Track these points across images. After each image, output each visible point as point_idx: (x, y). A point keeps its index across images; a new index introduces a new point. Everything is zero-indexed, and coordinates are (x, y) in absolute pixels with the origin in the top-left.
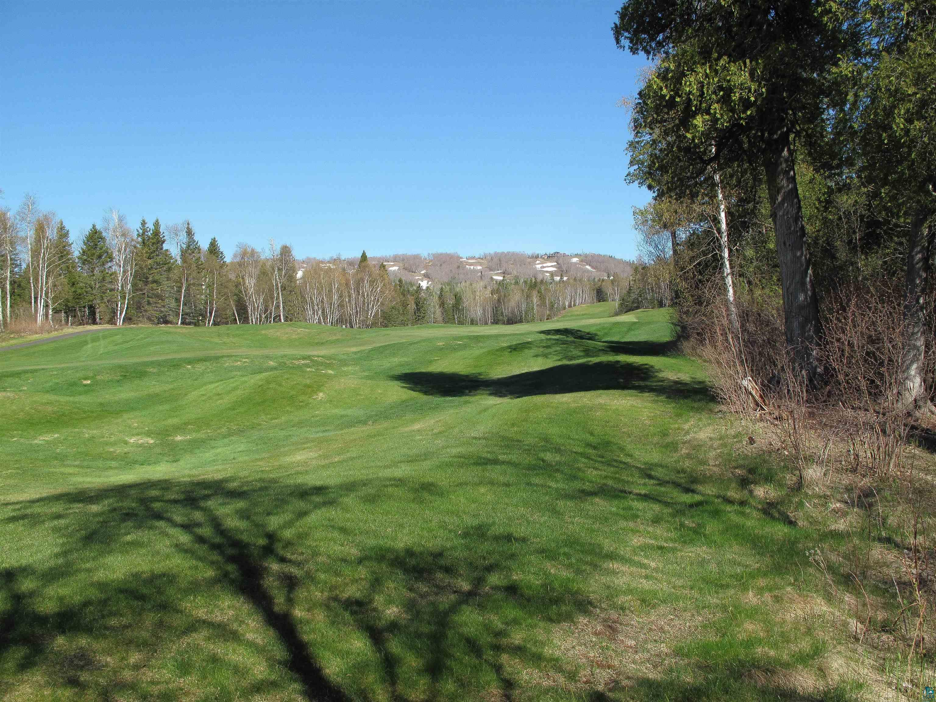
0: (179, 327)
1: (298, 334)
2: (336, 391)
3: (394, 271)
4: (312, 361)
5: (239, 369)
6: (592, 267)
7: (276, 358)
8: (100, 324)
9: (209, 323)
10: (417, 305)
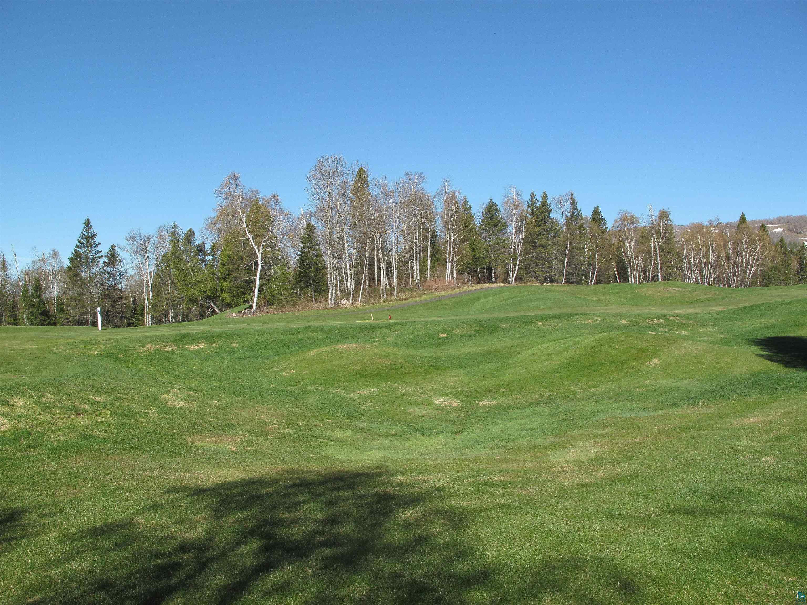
0: (561, 286)
1: (670, 293)
2: (673, 357)
3: (778, 232)
4: (667, 320)
5: (588, 326)
7: (629, 317)
8: (495, 283)
9: (591, 282)
10: (800, 264)
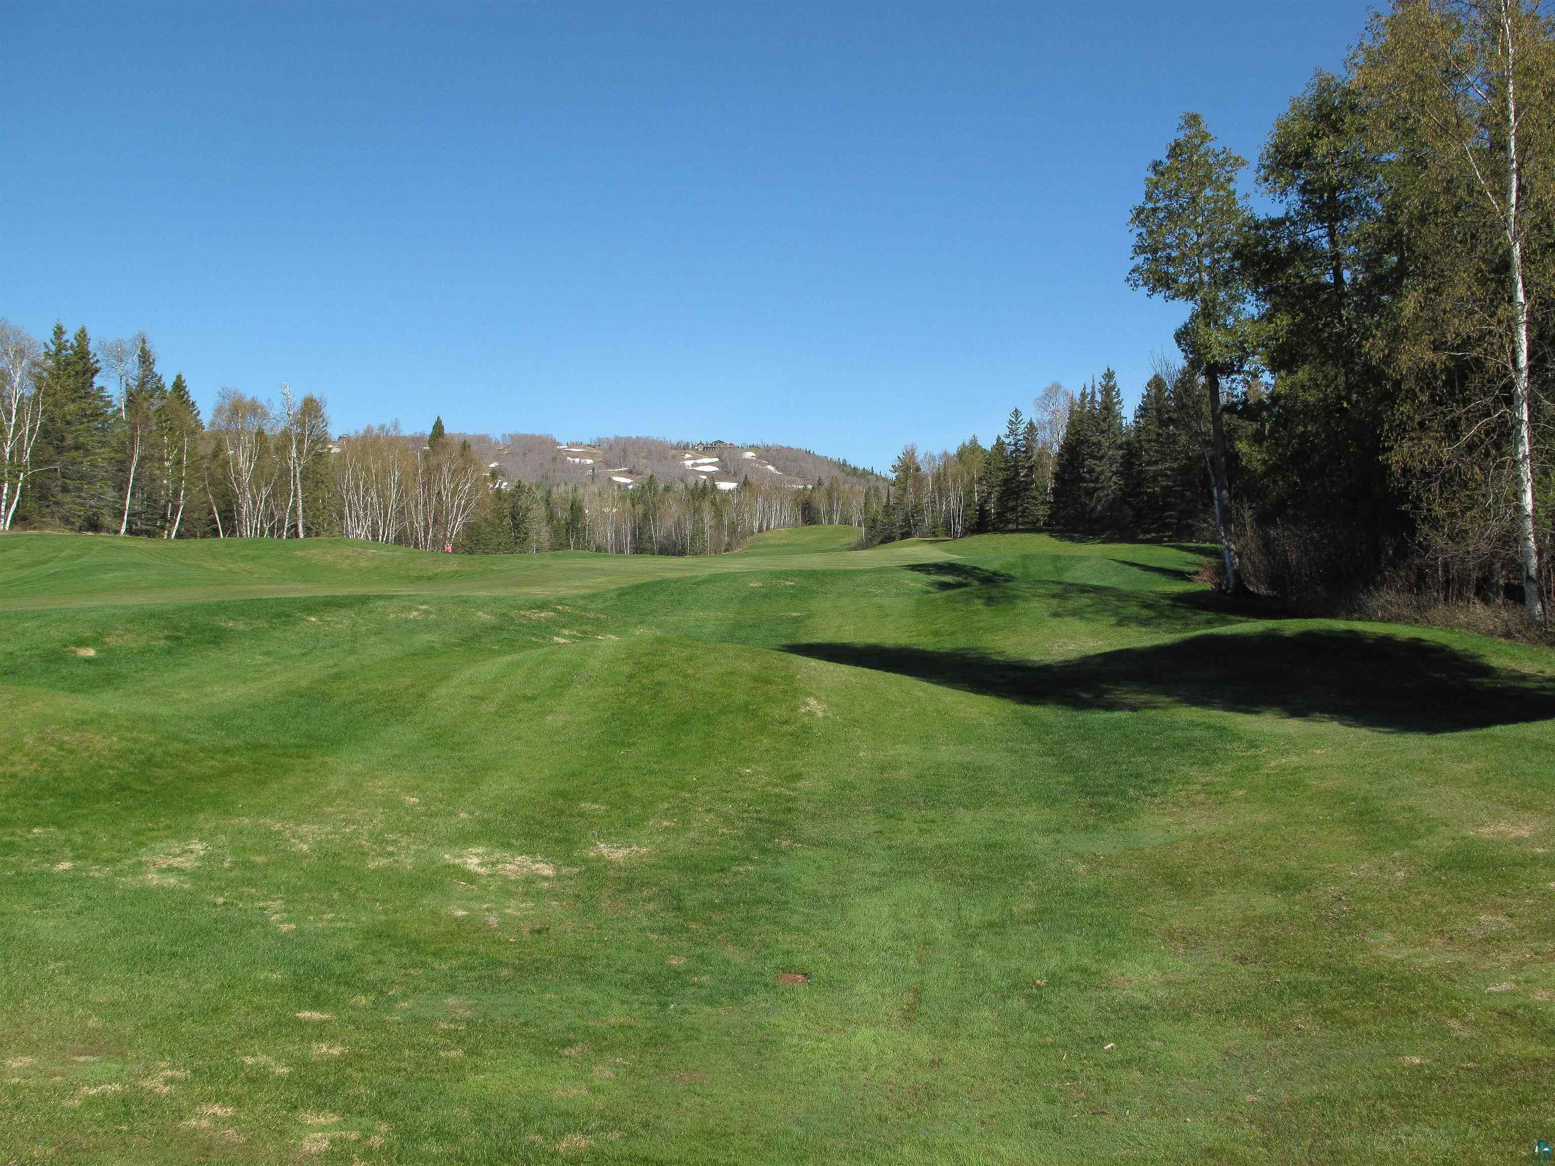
0: (121, 539)
1: (370, 559)
6: (777, 468)
9: (170, 534)
10: (513, 518)
